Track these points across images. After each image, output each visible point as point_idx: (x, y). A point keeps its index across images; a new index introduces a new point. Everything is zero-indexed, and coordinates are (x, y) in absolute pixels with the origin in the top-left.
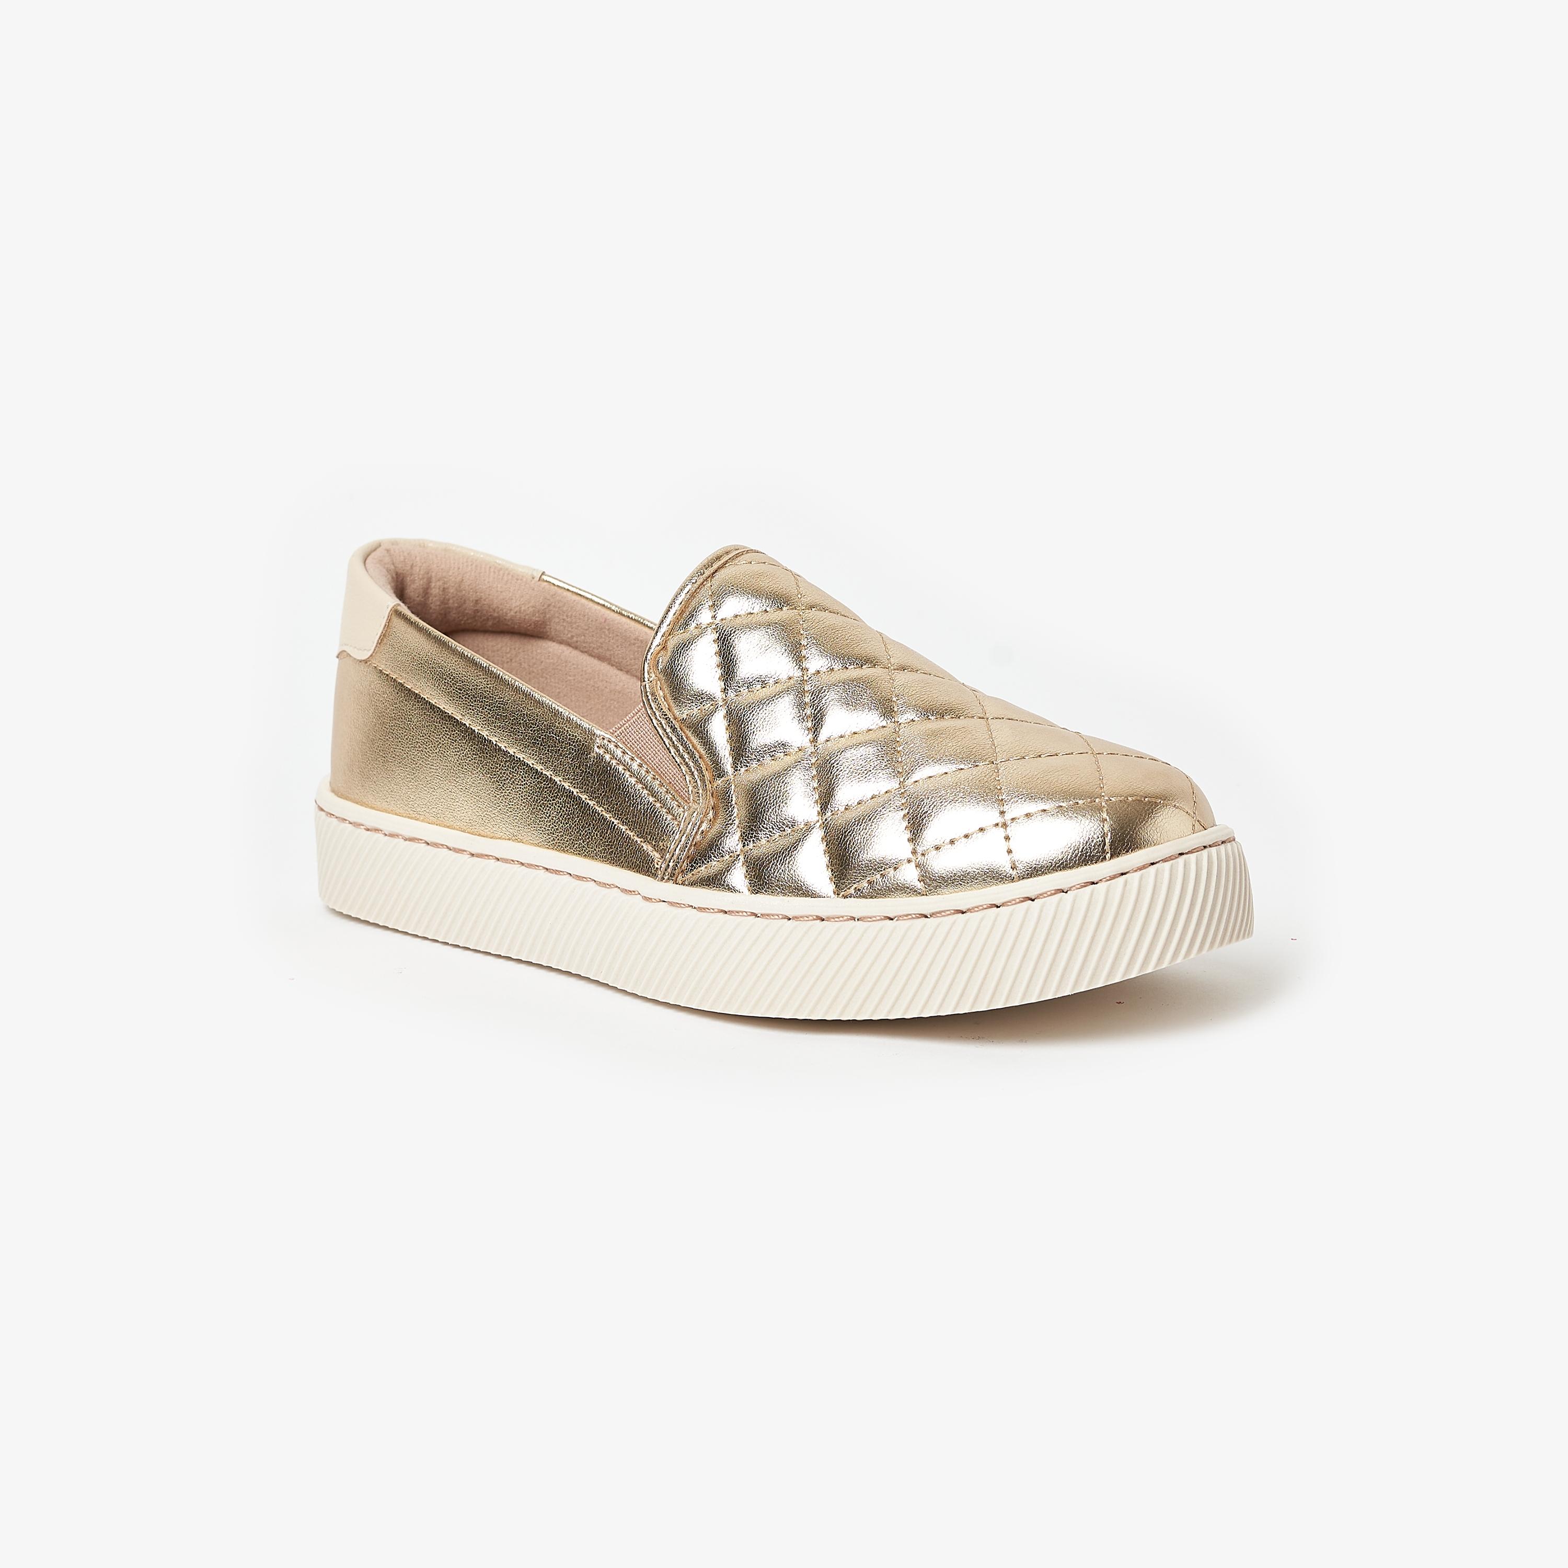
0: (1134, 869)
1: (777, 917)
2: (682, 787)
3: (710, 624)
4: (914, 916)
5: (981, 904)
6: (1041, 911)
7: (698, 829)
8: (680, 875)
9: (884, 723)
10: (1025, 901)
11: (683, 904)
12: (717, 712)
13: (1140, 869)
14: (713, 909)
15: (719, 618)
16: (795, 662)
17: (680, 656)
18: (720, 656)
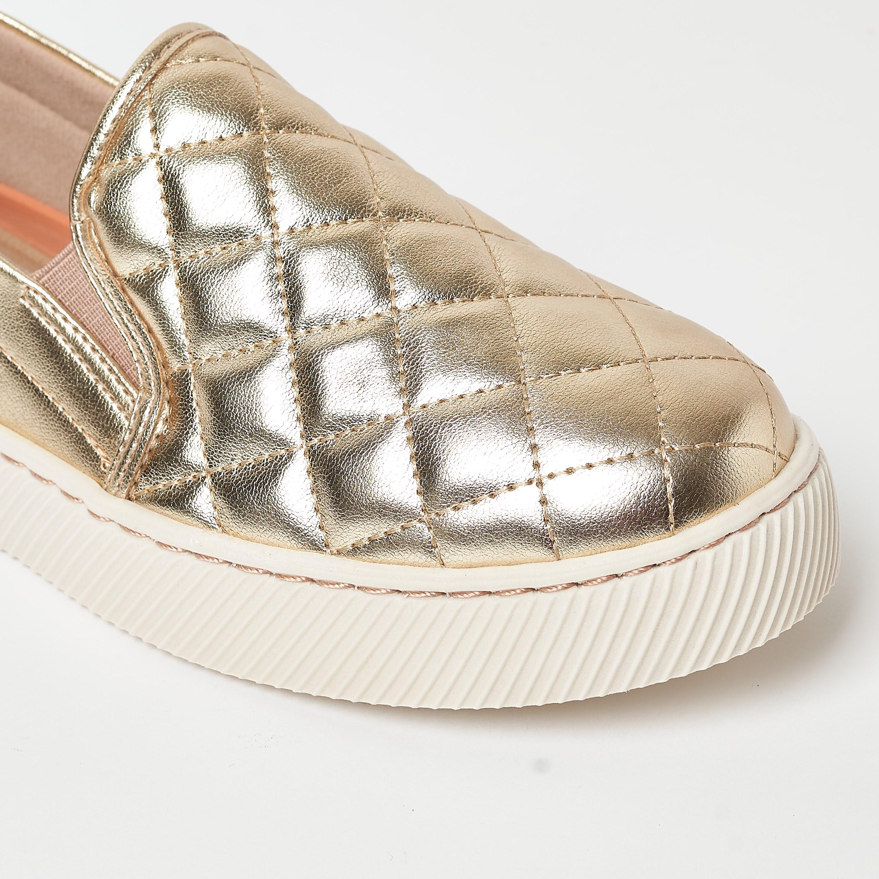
0: (706, 547)
1: (256, 572)
2: (128, 362)
3: (153, 156)
4: (428, 594)
5: (513, 588)
6: (590, 602)
7: (153, 433)
8: (133, 488)
9: (379, 310)
10: (569, 587)
11: (139, 534)
12: (167, 277)
13: (712, 546)
14: (176, 549)
15: (163, 148)
16: (262, 216)
17: (117, 199)
18: (168, 203)
